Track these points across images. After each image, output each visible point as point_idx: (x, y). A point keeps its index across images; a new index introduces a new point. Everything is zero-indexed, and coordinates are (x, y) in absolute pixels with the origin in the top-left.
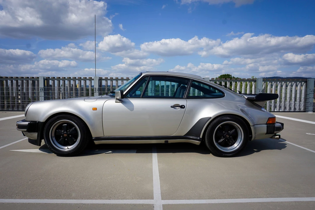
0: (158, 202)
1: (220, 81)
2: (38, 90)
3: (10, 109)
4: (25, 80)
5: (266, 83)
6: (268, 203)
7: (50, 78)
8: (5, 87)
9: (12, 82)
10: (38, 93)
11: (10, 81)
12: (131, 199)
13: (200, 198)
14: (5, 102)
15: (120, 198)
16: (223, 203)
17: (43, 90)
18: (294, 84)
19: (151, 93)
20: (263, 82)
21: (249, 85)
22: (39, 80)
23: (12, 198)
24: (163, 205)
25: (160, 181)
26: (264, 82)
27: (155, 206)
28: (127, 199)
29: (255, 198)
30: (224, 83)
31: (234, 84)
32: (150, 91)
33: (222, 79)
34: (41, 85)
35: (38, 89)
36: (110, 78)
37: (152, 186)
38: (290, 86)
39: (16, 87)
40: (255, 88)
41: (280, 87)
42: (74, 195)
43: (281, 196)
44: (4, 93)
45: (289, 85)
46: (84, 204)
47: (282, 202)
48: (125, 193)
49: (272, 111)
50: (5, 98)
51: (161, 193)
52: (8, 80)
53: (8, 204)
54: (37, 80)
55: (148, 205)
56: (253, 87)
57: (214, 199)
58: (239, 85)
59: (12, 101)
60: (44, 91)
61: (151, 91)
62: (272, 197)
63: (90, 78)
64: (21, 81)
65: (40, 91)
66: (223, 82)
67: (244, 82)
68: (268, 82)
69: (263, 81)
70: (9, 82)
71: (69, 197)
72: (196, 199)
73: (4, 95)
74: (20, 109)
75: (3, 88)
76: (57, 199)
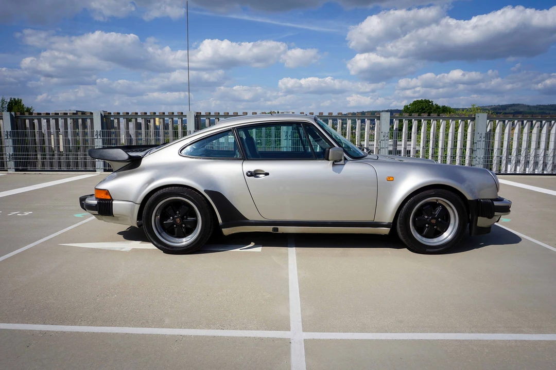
0: (297, 335)
1: (410, 119)
2: (93, 136)
3: (46, 168)
4: (71, 119)
5: (492, 122)
6: (471, 342)
7: (112, 114)
8: (37, 130)
9: (48, 122)
10: (93, 140)
11: (45, 120)
12: (254, 329)
13: (363, 330)
14: (39, 157)
15: (238, 327)
16: (400, 340)
17: (100, 135)
18: (546, 124)
19: (285, 139)
20: (488, 121)
21: (462, 125)
22: (93, 119)
23: (75, 324)
24: (305, 340)
25: (301, 301)
26: (490, 121)
27: (292, 341)
28: (249, 330)
29: (451, 332)
30: (417, 121)
31: (434, 124)
32: (284, 135)
33: (413, 114)
34: (98, 126)
35: (92, 132)
36: (215, 113)
37: (289, 310)
38: (538, 127)
39: (55, 130)
40: (473, 131)
41: (519, 130)
42: (167, 321)
43: (494, 332)
44: (37, 141)
45: (536, 126)
46: (184, 336)
47: (494, 341)
48: (245, 320)
49: (502, 172)
50: (38, 149)
51: (303, 321)
52: (42, 119)
53: (71, 333)
54: (90, 119)
55: (281, 339)
56: (469, 130)
57: (386, 332)
58: (444, 126)
59: (50, 155)
60: (103, 137)
61: (287, 136)
62: (479, 332)
63: (180, 114)
64: (63, 120)
65: (95, 137)
66: (415, 120)
67: (452, 120)
68: (497, 121)
69: (488, 119)
70: (44, 122)
71: (160, 324)
72: (357, 332)
73: (35, 144)
74: (64, 168)
75: (34, 132)
76: (142, 327)
